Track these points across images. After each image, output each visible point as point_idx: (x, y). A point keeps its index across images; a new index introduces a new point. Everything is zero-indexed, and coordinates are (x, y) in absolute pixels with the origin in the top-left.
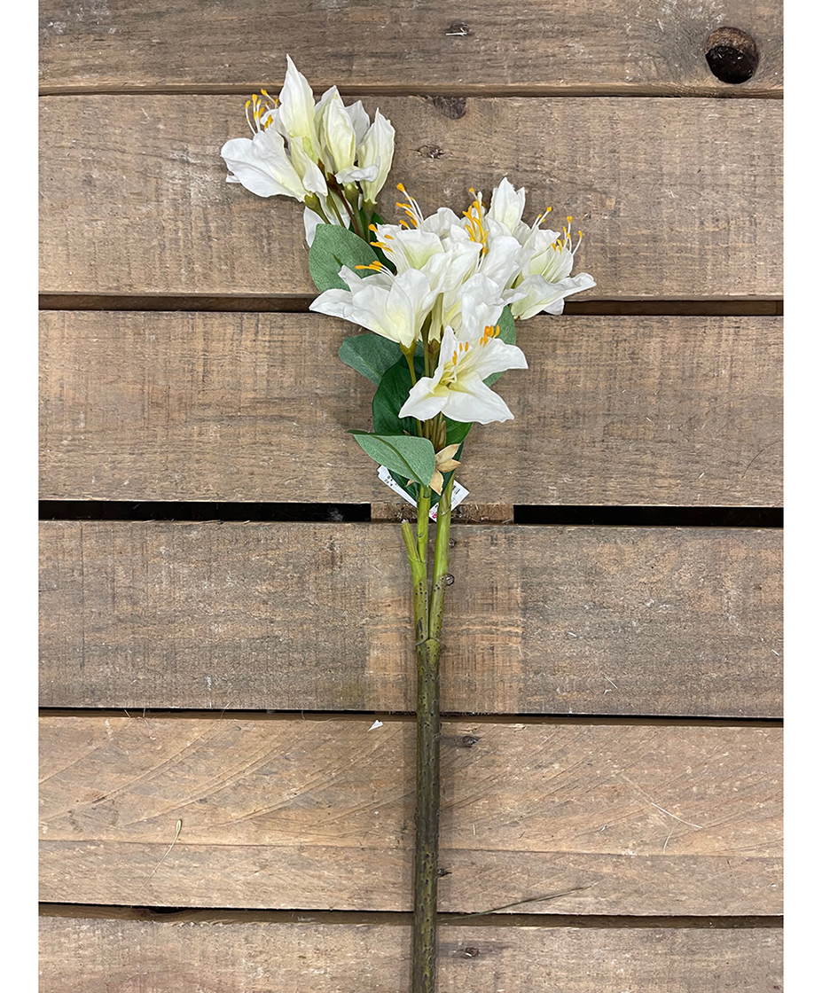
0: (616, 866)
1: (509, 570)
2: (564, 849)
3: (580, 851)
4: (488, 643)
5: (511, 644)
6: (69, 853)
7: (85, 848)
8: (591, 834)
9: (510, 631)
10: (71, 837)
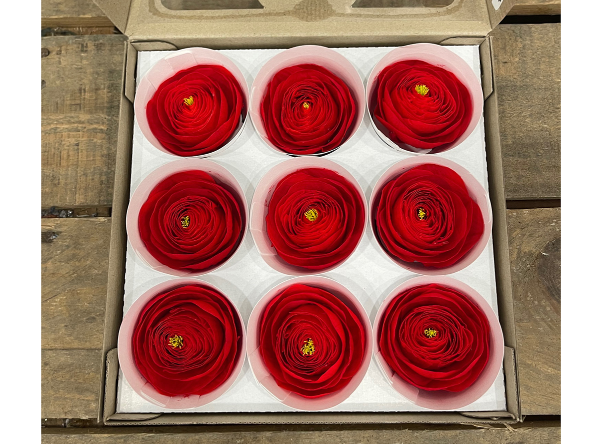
1: (98, 74)
4: (73, 140)
5: (95, 140)
9: (96, 129)
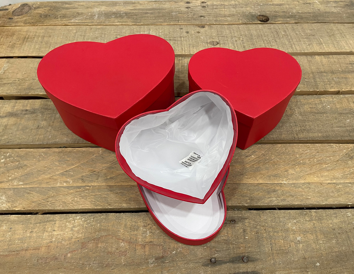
0: (281, 187)
2: (261, 182)
3: (267, 182)
6: (78, 190)
7: (85, 188)
8: (270, 177)
10: (80, 185)
